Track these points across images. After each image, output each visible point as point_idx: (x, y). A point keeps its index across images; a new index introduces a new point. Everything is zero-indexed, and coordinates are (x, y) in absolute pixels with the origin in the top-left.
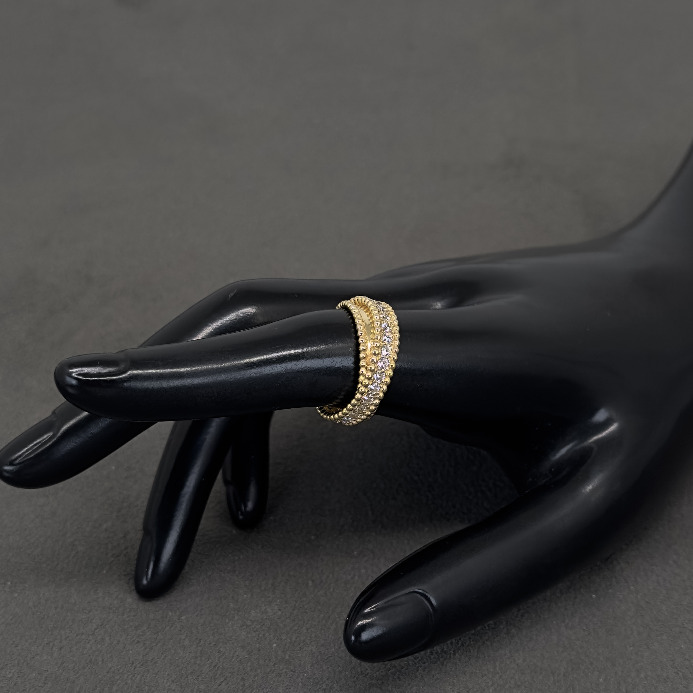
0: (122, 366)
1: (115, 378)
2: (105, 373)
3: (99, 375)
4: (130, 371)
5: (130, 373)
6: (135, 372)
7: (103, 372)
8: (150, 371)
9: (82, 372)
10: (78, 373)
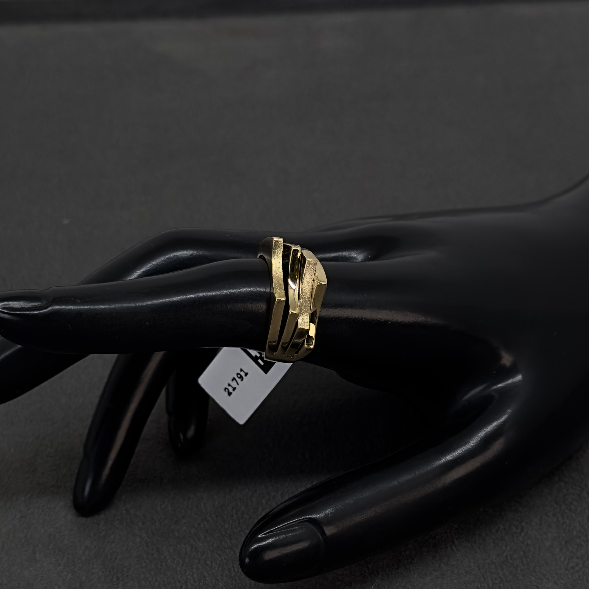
0: (45, 302)
1: (37, 312)
2: (28, 308)
3: (22, 309)
4: (51, 306)
5: (51, 309)
6: (57, 307)
7: (26, 307)
8: (70, 307)
9: (7, 306)
10: (3, 307)
